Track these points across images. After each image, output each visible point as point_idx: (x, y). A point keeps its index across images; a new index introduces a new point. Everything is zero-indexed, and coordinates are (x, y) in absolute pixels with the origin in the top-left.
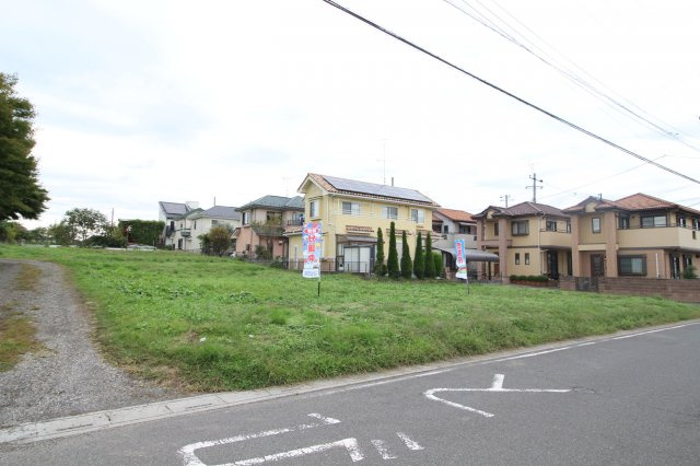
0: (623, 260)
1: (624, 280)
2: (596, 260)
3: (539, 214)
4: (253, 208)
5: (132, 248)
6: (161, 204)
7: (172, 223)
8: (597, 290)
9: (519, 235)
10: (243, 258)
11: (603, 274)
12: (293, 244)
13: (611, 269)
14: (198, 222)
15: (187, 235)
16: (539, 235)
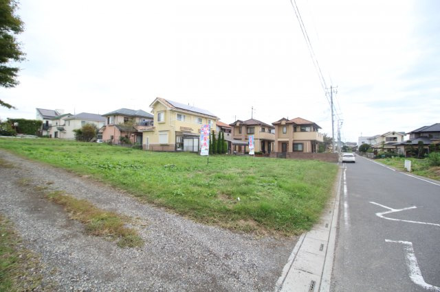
0: (295, 145)
1: (296, 153)
2: (284, 145)
3: (260, 125)
4: (115, 115)
5: (19, 136)
6: (38, 110)
7: (47, 122)
8: (285, 158)
9: (250, 134)
10: (110, 143)
11: (286, 151)
12: (145, 136)
13: (290, 149)
14: (71, 121)
15: (62, 130)
16: (259, 134)
